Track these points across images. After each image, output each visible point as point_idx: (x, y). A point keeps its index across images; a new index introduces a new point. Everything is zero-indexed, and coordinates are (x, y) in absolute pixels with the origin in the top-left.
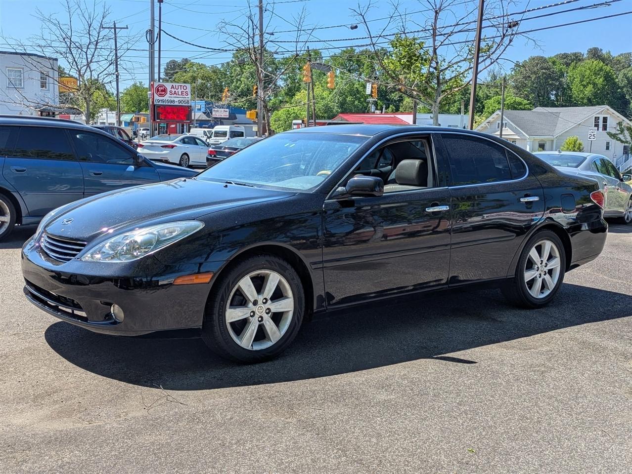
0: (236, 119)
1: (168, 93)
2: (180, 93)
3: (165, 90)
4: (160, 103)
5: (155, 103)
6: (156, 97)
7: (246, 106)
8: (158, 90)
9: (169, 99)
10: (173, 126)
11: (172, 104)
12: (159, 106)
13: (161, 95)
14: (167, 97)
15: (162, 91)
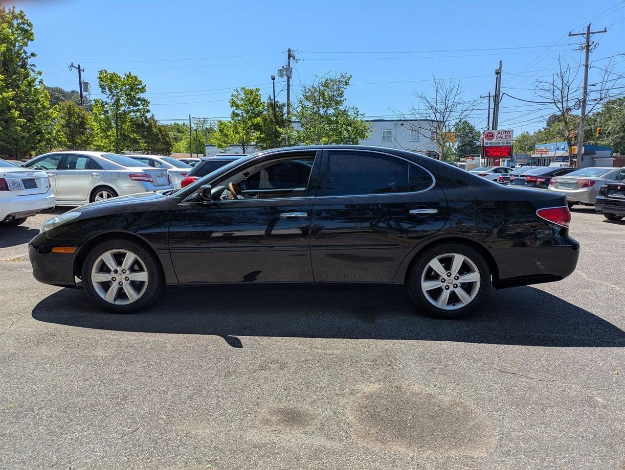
0: (595, 154)
1: (495, 136)
2: (504, 137)
3: (492, 136)
4: (488, 145)
5: (484, 145)
6: (486, 141)
7: (612, 144)
8: (487, 136)
9: (496, 141)
10: (498, 160)
11: (498, 145)
12: (487, 147)
13: (489, 139)
14: (494, 140)
15: (490, 136)
